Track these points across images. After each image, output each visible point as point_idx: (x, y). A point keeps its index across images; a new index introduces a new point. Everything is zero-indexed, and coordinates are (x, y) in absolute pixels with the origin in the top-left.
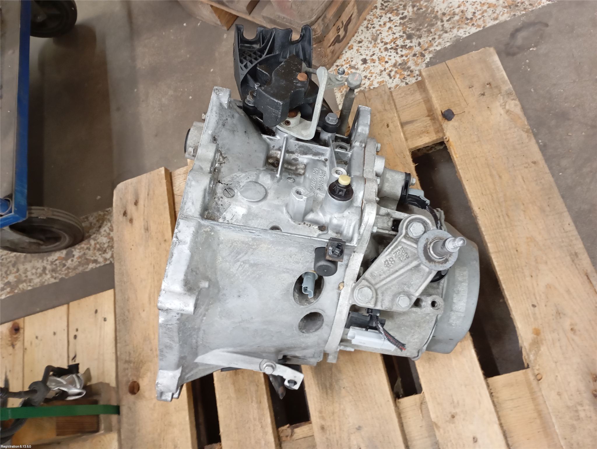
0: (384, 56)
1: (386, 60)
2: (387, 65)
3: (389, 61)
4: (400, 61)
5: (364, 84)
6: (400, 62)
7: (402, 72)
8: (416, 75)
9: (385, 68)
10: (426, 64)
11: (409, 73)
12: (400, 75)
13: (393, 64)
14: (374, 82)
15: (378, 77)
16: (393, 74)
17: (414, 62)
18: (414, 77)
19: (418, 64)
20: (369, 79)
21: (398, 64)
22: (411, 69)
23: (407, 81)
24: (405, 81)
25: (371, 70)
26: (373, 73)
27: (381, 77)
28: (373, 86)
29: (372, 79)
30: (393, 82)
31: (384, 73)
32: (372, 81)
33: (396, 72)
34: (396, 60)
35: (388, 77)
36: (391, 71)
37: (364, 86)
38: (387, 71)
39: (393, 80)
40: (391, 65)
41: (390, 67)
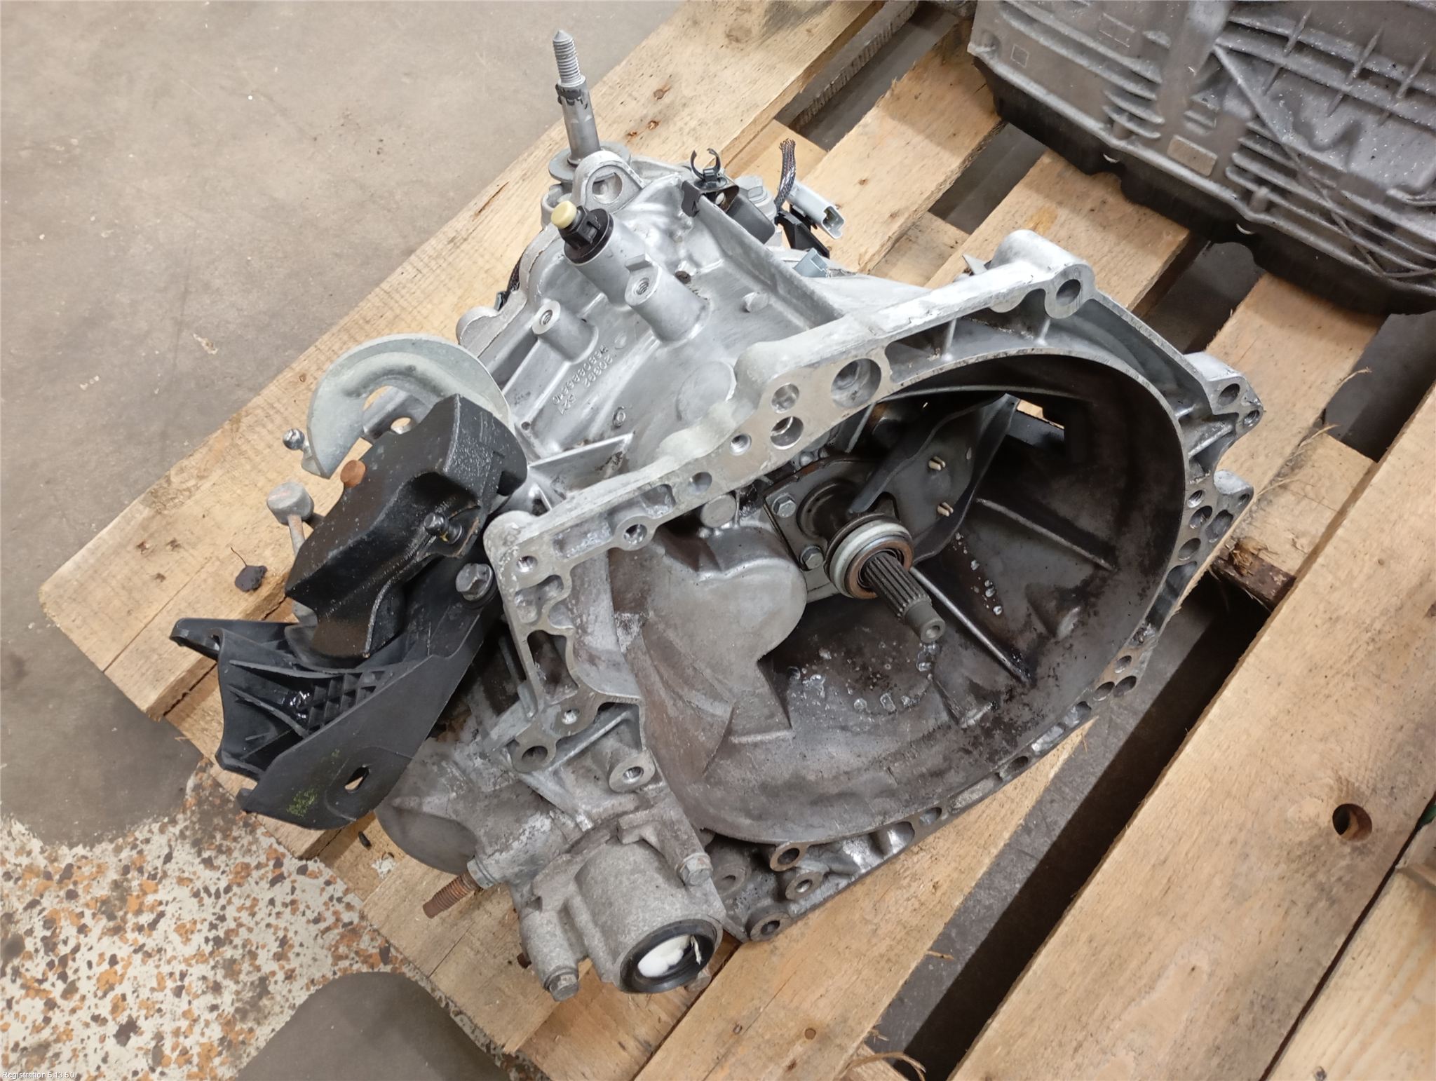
0: (94, 981)
1: (106, 966)
2: (123, 951)
3: (107, 957)
4: (98, 926)
5: (204, 978)
6: (104, 922)
7: (135, 894)
8: (134, 852)
9: (136, 951)
10: (92, 847)
11: (133, 874)
12: (145, 894)
13: (116, 938)
14: (187, 956)
15: (170, 953)
16: (146, 919)
17: (95, 883)
18: (140, 852)
19: (99, 866)
20: (183, 975)
21: (111, 924)
22: (116, 877)
23: (159, 863)
24: (159, 871)
25: (153, 990)
26: (161, 979)
27: (165, 946)
28: (203, 946)
29: (178, 967)
30: (175, 899)
31: (150, 945)
32: (187, 961)
33: (139, 912)
34: (100, 939)
35: (162, 925)
36: (140, 929)
37: (210, 975)
38: (141, 939)
39: (167, 903)
40: (119, 943)
41: (126, 941)
